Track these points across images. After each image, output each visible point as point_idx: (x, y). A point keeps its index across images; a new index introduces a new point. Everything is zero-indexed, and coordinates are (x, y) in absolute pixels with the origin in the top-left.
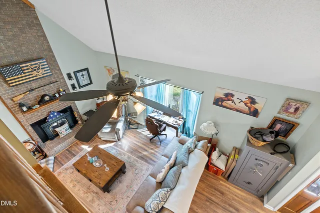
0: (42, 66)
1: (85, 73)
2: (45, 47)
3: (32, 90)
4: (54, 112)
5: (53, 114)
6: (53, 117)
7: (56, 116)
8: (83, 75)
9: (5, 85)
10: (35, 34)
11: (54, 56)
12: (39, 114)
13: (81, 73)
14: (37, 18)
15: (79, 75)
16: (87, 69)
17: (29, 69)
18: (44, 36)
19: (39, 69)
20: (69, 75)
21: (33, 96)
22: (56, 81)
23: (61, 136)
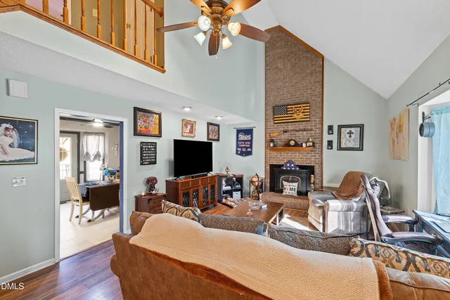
0: (304, 109)
1: (355, 130)
2: (316, 93)
3: (286, 132)
4: (293, 163)
5: (290, 164)
6: (288, 167)
7: (292, 167)
8: (350, 133)
9: (272, 122)
10: (312, 81)
12: (281, 158)
14: (320, 66)
17: (292, 111)
18: (320, 82)
19: (300, 112)
20: (330, 128)
21: (285, 137)
22: (312, 130)
23: (284, 194)
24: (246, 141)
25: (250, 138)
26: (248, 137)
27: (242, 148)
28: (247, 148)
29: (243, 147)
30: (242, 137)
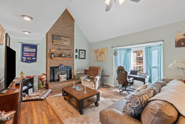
0: (68, 40)
1: (83, 52)
2: (72, 35)
3: (59, 49)
4: (63, 65)
5: (62, 66)
6: (61, 67)
7: (63, 67)
8: (82, 53)
9: (52, 43)
10: (71, 29)
11: (74, 39)
12: (57, 63)
13: (82, 51)
14: (74, 24)
15: (81, 52)
16: (85, 51)
17: (63, 40)
18: (74, 31)
19: (66, 41)
20: (76, 50)
21: (59, 52)
22: (70, 50)
23: (60, 81)
24: (32, 52)
25: (35, 51)
26: (34, 50)
27: (27, 57)
28: (32, 57)
29: (29, 57)
30: (27, 49)
